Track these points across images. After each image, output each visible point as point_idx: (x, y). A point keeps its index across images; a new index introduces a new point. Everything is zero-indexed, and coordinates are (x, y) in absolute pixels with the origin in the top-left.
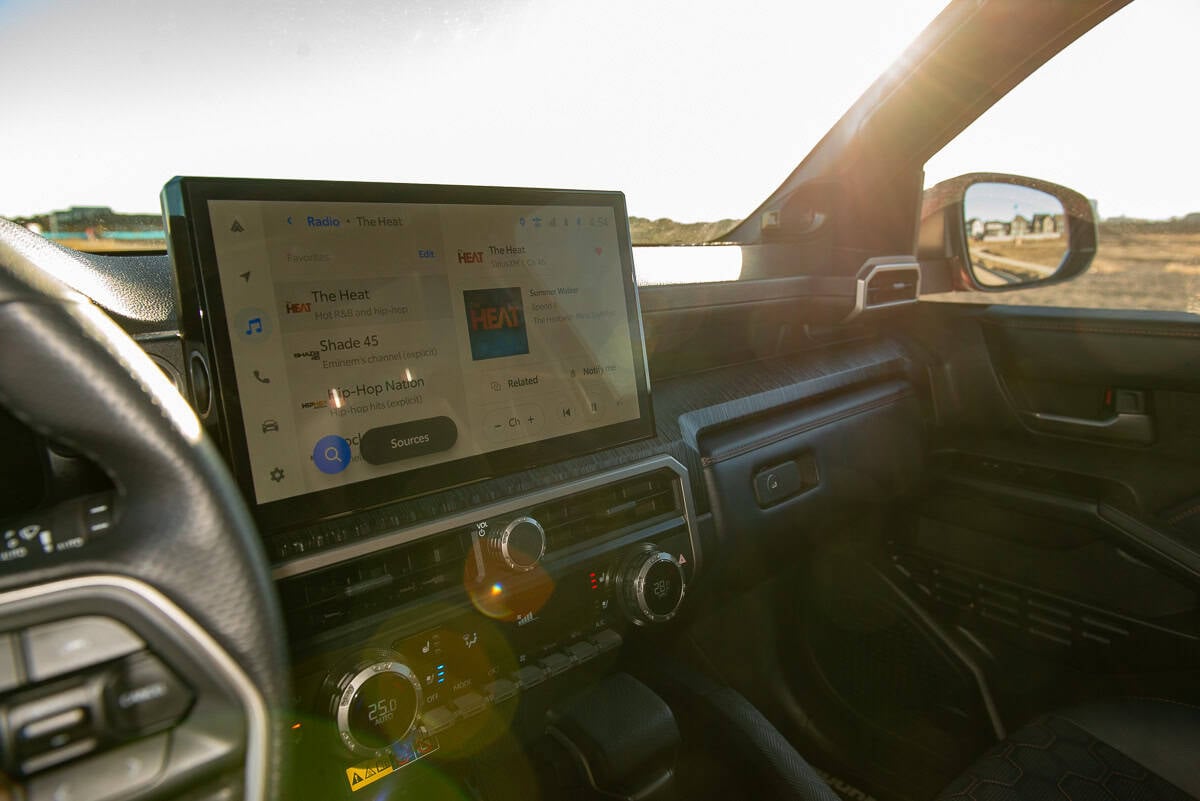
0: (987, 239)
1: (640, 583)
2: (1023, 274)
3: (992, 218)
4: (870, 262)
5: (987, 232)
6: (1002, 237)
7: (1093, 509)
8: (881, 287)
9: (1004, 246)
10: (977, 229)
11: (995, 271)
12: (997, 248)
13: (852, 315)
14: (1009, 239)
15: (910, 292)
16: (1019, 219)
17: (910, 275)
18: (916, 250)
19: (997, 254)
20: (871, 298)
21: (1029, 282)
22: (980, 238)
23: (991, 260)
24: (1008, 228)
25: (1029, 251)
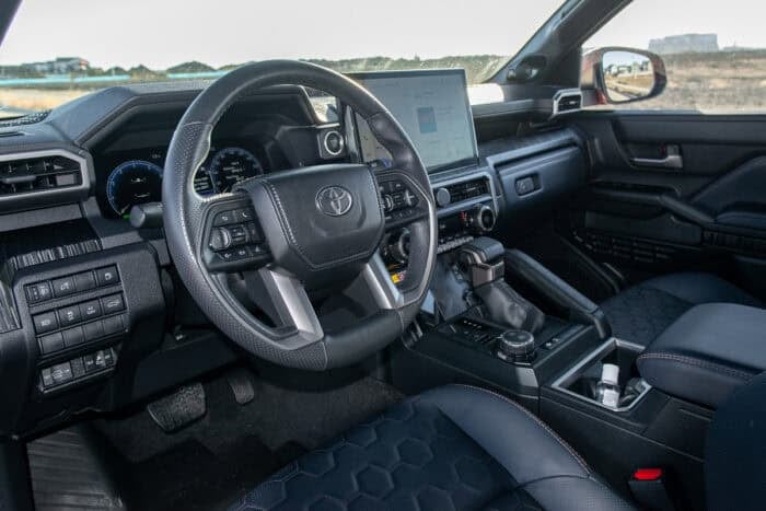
0: (620, 75)
1: (480, 218)
2: (638, 95)
3: (621, 64)
4: (559, 91)
5: (619, 72)
6: (626, 74)
7: (658, 198)
8: (565, 103)
9: (628, 79)
10: (614, 70)
11: (623, 93)
12: (624, 81)
13: (552, 117)
14: (630, 75)
15: (577, 106)
16: (635, 64)
17: (577, 98)
18: (580, 85)
19: (625, 84)
20: (560, 109)
21: (640, 98)
22: (616, 75)
23: (622, 87)
24: (630, 69)
25: (641, 81)
